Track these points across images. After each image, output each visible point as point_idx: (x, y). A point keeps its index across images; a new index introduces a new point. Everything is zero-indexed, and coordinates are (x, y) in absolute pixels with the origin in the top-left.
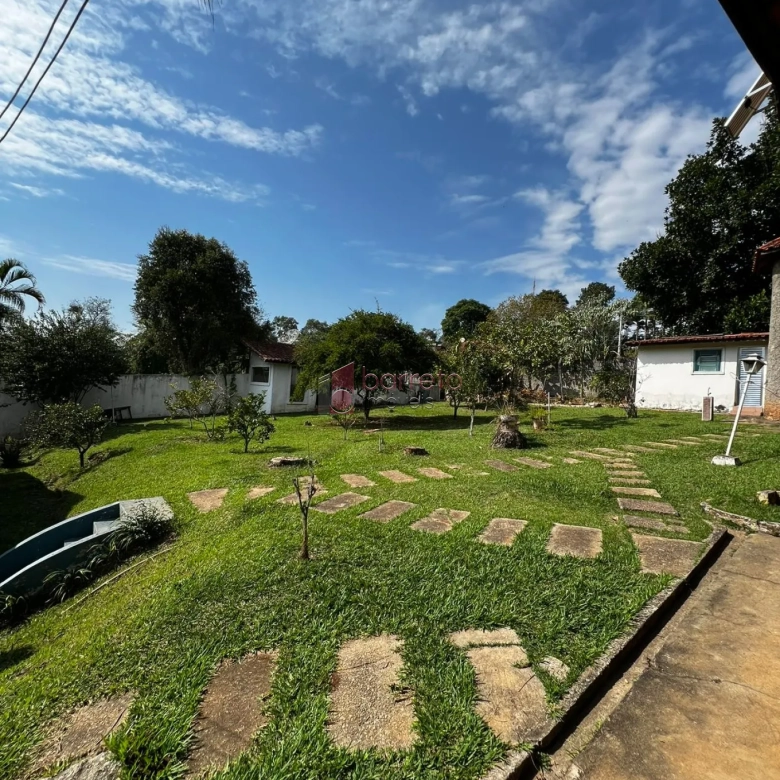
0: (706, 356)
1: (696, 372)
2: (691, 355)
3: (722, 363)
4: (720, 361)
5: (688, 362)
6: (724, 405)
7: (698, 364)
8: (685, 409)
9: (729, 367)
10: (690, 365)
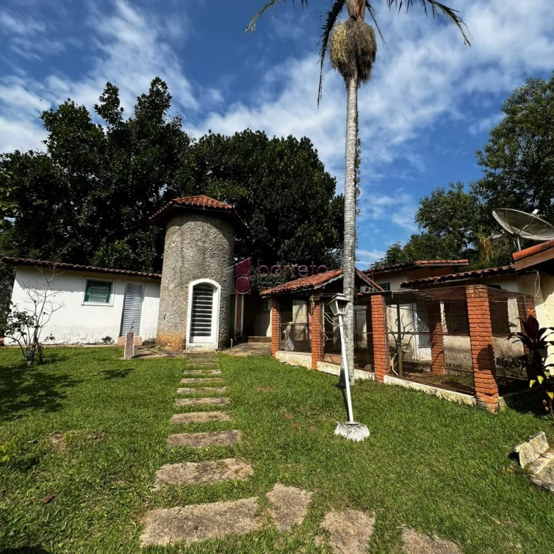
0: (97, 288)
1: (86, 303)
2: (83, 284)
3: (112, 296)
4: (110, 292)
5: (79, 291)
6: (111, 336)
7: (89, 294)
8: (71, 342)
9: (117, 299)
10: (82, 294)
